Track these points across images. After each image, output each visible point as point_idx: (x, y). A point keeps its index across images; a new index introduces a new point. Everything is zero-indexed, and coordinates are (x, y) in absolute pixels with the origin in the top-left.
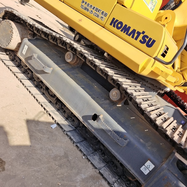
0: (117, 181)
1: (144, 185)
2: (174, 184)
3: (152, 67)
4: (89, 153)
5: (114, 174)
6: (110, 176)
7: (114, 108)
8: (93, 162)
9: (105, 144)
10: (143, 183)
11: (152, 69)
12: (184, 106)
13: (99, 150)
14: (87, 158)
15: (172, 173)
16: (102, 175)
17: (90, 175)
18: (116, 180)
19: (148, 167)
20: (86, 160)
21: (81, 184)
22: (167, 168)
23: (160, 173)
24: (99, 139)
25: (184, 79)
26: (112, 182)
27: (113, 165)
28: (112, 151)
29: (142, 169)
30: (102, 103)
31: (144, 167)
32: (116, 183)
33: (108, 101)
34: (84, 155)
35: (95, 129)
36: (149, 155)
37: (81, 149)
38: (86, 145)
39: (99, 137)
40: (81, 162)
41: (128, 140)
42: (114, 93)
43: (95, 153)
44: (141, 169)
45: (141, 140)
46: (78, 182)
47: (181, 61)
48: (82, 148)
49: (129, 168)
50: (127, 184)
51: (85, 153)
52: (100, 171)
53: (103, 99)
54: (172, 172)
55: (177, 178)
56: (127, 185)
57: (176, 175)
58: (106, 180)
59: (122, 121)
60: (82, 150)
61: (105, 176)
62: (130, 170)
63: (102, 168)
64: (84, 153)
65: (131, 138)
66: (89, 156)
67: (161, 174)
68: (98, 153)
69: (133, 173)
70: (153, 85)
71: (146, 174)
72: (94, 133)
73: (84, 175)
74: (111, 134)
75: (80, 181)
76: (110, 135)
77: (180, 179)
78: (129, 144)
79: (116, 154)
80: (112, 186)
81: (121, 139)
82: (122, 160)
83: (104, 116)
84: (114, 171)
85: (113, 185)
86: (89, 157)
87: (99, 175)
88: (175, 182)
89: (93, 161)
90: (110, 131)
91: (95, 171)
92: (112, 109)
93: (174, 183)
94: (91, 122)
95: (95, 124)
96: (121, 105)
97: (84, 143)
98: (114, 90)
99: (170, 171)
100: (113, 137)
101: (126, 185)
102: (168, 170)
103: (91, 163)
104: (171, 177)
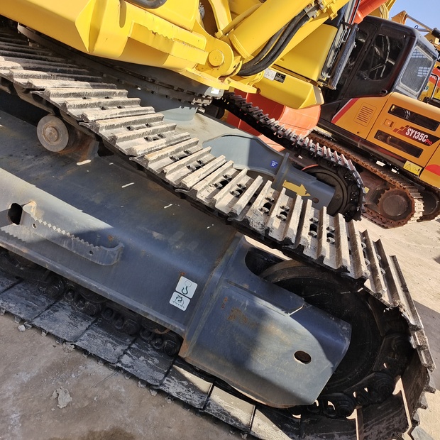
0: (129, 348)
1: (186, 334)
2: (246, 309)
3: (122, 23)
4: (38, 311)
5: (119, 337)
6: (109, 345)
7: (69, 172)
8: (51, 331)
9: (68, 275)
10: (183, 330)
11: (127, 32)
12: (268, 127)
13: (67, 293)
14: (34, 326)
15: (236, 285)
16: (85, 351)
17: (48, 365)
18: (127, 347)
19: (185, 291)
20: (33, 332)
21: (18, 400)
22: (224, 278)
23: (212, 294)
24: (47, 267)
25: (236, 52)
26: (114, 358)
27: (111, 316)
28: (90, 285)
29: (174, 301)
30: (28, 167)
31: (175, 295)
32: (127, 354)
33: (46, 160)
34: (22, 321)
35: (29, 245)
36: (178, 264)
37: (9, 310)
38: (25, 294)
39: (48, 263)
40: (16, 343)
41: (121, 245)
42: (48, 130)
43: (57, 304)
44: (171, 302)
45: (156, 235)
46: (9, 398)
47: (231, 12)
48: (10, 307)
49: (143, 312)
50: (156, 345)
51: (22, 316)
52: (77, 344)
53: (29, 157)
54: (236, 282)
55: (249, 292)
56: (157, 348)
57: (246, 286)
58: (96, 358)
59: (98, 201)
60: (13, 312)
61: (93, 350)
62: (148, 314)
63: (82, 335)
64: (19, 317)
65: (126, 238)
66: (39, 319)
67: (215, 295)
68: (68, 302)
69: (157, 319)
70: (172, 87)
71: (184, 309)
72: (30, 256)
73: (28, 373)
74: (70, 245)
75: (14, 393)
76: (68, 249)
77: (255, 292)
78: (126, 254)
79: (104, 290)
80: (115, 366)
81: (97, 250)
82: (121, 299)
83: (38, 202)
84: (117, 330)
85: (119, 361)
86: (37, 322)
87: (78, 354)
88: (247, 303)
89: (51, 328)
90: (64, 237)
91: (64, 350)
92: (61, 178)
93: (244, 305)
94: (11, 229)
95: (23, 232)
96: (89, 161)
97: (17, 290)
98: (46, 122)
99: (230, 282)
100: (77, 250)
101: (154, 349)
102: (228, 281)
103: (48, 334)
104: (236, 294)
